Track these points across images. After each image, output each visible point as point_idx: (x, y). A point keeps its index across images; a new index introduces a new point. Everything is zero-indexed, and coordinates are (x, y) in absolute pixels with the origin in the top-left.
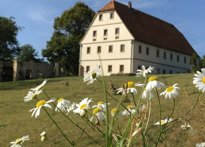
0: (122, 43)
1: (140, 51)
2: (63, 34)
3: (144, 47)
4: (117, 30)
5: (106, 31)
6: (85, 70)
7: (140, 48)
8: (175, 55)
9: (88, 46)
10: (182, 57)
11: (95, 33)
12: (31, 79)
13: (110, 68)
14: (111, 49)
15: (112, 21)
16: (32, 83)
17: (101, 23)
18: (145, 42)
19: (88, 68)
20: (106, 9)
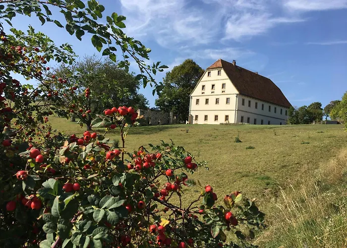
0: (228, 96)
1: (243, 104)
2: (173, 87)
3: (247, 100)
4: (223, 85)
5: (213, 86)
6: (194, 118)
7: (243, 100)
8: (273, 107)
9: (198, 98)
10: (279, 109)
11: (203, 86)
12: (151, 125)
13: (216, 118)
14: (217, 101)
15: (219, 77)
16: (155, 128)
17: (209, 78)
18: (248, 96)
19: (197, 116)
20: (214, 66)
